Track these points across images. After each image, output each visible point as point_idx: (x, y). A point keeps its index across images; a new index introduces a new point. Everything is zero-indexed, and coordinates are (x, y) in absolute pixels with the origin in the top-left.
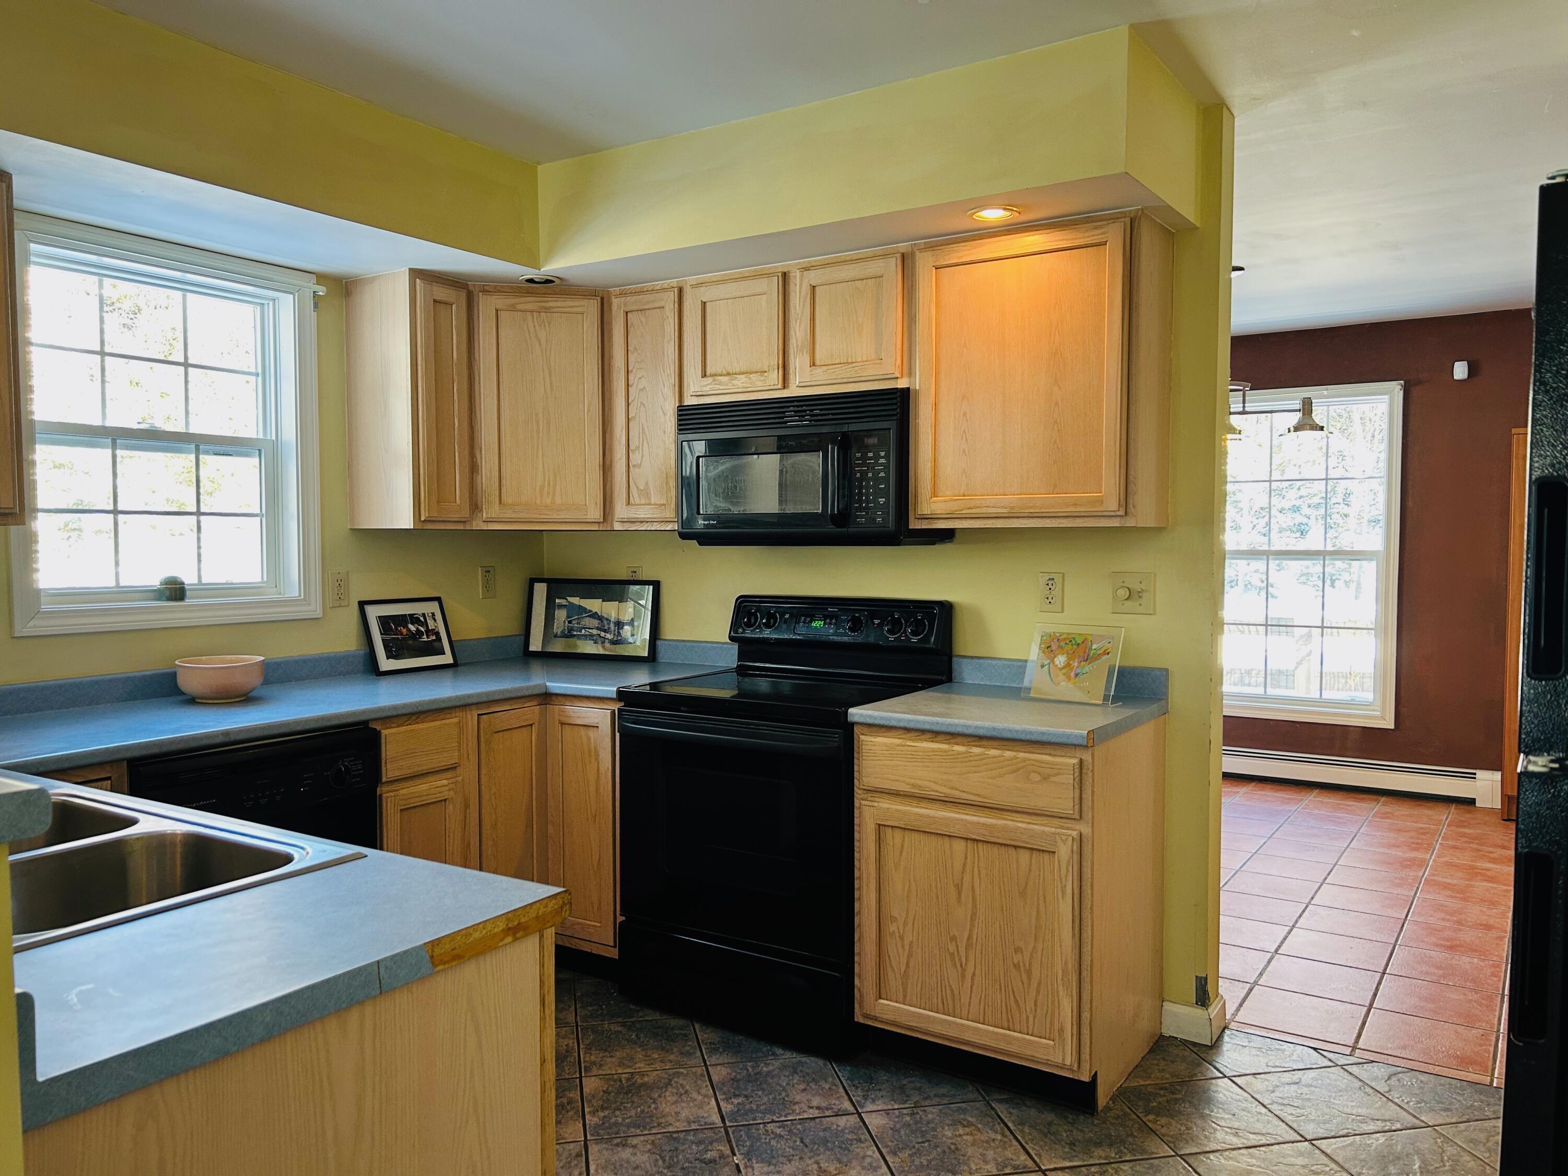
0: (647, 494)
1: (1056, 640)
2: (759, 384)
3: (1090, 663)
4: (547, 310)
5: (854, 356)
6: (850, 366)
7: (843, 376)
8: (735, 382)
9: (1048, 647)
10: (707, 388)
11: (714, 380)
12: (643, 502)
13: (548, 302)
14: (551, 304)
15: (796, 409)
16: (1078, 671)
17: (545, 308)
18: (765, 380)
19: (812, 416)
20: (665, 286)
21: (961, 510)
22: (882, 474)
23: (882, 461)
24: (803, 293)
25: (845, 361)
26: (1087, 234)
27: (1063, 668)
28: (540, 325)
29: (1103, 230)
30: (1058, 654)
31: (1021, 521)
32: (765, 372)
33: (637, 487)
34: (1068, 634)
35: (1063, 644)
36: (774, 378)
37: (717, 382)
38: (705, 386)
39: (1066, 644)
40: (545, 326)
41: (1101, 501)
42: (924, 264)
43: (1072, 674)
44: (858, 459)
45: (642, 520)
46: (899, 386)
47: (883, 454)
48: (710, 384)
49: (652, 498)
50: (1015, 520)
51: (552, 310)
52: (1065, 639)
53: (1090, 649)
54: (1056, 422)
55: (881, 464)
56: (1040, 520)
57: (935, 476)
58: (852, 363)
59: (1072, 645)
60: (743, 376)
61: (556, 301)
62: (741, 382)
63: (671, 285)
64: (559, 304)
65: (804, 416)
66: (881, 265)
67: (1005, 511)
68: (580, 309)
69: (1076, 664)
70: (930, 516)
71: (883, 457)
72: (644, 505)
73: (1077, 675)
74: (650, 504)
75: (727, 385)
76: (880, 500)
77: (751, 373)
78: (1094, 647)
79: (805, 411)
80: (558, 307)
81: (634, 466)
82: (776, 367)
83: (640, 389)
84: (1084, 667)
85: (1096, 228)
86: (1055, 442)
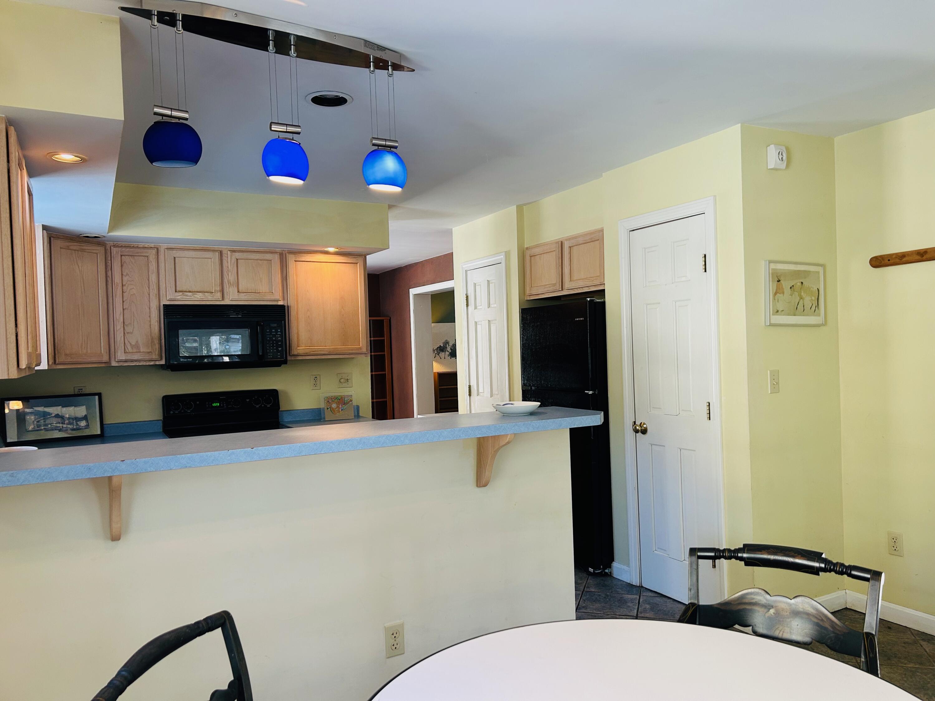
0: (138, 347)
1: (330, 399)
2: (210, 297)
3: (346, 405)
4: (83, 250)
5: (258, 290)
6: (258, 294)
7: (254, 298)
8: (195, 296)
9: (328, 402)
10: (179, 297)
11: (183, 294)
12: (135, 351)
13: (83, 246)
14: (84, 248)
15: (234, 310)
16: (342, 408)
17: (82, 249)
18: (213, 296)
19: (242, 313)
20: (146, 246)
21: (310, 352)
22: (279, 339)
23: (280, 333)
24: (233, 261)
25: (254, 292)
26: (352, 259)
27: (336, 408)
28: (78, 258)
29: (357, 259)
30: (333, 404)
31: (331, 356)
32: (213, 293)
33: (131, 344)
34: (334, 396)
35: (333, 400)
36: (218, 295)
37: (184, 295)
38: (178, 296)
39: (335, 400)
40: (81, 259)
41: (361, 348)
42: (291, 259)
43: (340, 410)
44: (268, 332)
45: (136, 360)
46: (279, 304)
47: (279, 330)
48: (181, 295)
49: (141, 348)
50: (329, 356)
51: (85, 251)
52: (334, 398)
53: (345, 400)
54: (343, 321)
55: (279, 335)
56: (338, 355)
57: (298, 338)
58: (259, 293)
59: (337, 400)
60: (200, 293)
61: (87, 246)
62: (199, 296)
63: (151, 246)
64: (89, 248)
65: (238, 313)
66: (272, 256)
67: (327, 352)
68: (97, 251)
69: (341, 406)
70: (297, 355)
71: (279, 332)
72: (135, 352)
73: (342, 410)
74: (140, 352)
75: (191, 296)
76: (279, 348)
77: (205, 292)
78: (346, 399)
79: (239, 311)
80: (88, 249)
81: (128, 333)
82: (219, 291)
83: (131, 295)
84: (344, 407)
85: (354, 258)
86: (343, 328)
